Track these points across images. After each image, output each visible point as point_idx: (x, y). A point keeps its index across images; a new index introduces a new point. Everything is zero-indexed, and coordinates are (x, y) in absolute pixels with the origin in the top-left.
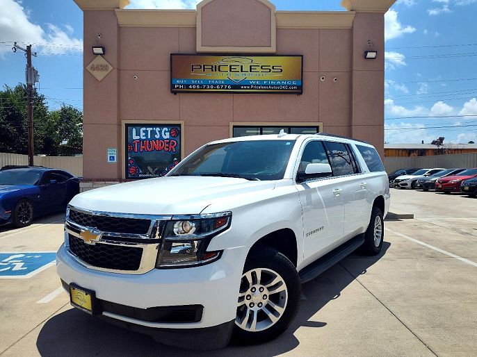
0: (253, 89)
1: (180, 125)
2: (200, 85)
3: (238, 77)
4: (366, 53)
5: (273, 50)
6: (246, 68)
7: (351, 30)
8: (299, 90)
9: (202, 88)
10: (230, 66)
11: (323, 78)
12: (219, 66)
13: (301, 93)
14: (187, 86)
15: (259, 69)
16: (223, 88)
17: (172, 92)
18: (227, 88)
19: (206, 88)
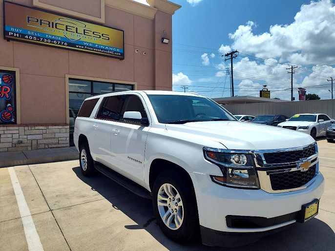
0: (86, 49)
1: (14, 72)
2: (37, 38)
3: (73, 37)
4: (163, 39)
5: (102, 21)
6: (81, 31)
7: (154, 21)
8: (121, 57)
9: (40, 41)
10: (67, 26)
11: (137, 51)
12: (56, 24)
13: (123, 59)
14: (23, 36)
15: (91, 34)
16: (60, 44)
17: (5, 38)
18: (64, 45)
19: (43, 41)
